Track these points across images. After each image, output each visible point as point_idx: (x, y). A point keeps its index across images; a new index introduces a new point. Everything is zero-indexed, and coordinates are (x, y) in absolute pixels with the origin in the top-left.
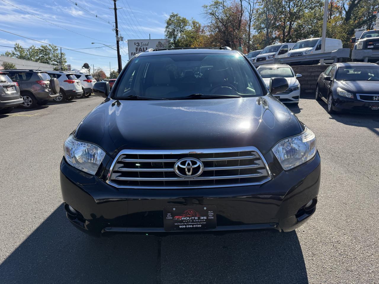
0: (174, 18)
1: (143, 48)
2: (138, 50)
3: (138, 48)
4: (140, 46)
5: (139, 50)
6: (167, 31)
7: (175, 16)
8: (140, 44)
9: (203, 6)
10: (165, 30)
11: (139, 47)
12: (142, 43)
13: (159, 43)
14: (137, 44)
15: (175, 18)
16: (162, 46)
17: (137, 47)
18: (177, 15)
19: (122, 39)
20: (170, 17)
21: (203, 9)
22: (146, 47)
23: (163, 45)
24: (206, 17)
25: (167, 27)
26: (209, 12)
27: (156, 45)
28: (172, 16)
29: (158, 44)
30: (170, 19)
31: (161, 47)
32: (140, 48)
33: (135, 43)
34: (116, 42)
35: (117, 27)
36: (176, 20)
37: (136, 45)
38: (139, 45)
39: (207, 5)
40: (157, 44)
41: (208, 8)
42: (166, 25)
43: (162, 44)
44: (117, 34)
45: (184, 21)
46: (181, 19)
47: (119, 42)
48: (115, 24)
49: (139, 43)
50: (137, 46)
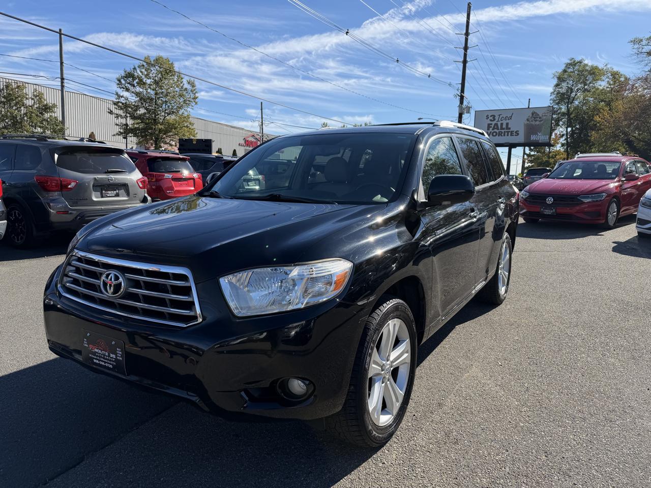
0: (574, 68)
1: (502, 124)
2: (491, 127)
3: (491, 124)
4: (497, 120)
5: (494, 126)
6: (555, 93)
7: (576, 64)
8: (497, 118)
9: (632, 41)
10: (553, 91)
11: (493, 123)
12: (500, 115)
13: (533, 114)
14: (491, 118)
15: (577, 67)
16: (538, 119)
17: (491, 122)
18: (580, 62)
19: (468, 109)
20: (566, 67)
21: (631, 45)
22: (508, 121)
23: (540, 118)
24: (643, 61)
25: (557, 85)
26: (644, 50)
27: (527, 117)
28: (570, 64)
29: (531, 116)
30: (565, 71)
31: (536, 121)
32: (496, 124)
33: (487, 116)
34: (457, 115)
35: (463, 91)
36: (576, 72)
37: (489, 119)
38: (494, 120)
39: (641, 37)
40: (529, 116)
41: (644, 42)
42: (555, 81)
43: (538, 115)
44: (462, 102)
45: (595, 73)
46: (587, 68)
47: (463, 116)
48: (460, 86)
49: (494, 116)
50: (491, 120)
